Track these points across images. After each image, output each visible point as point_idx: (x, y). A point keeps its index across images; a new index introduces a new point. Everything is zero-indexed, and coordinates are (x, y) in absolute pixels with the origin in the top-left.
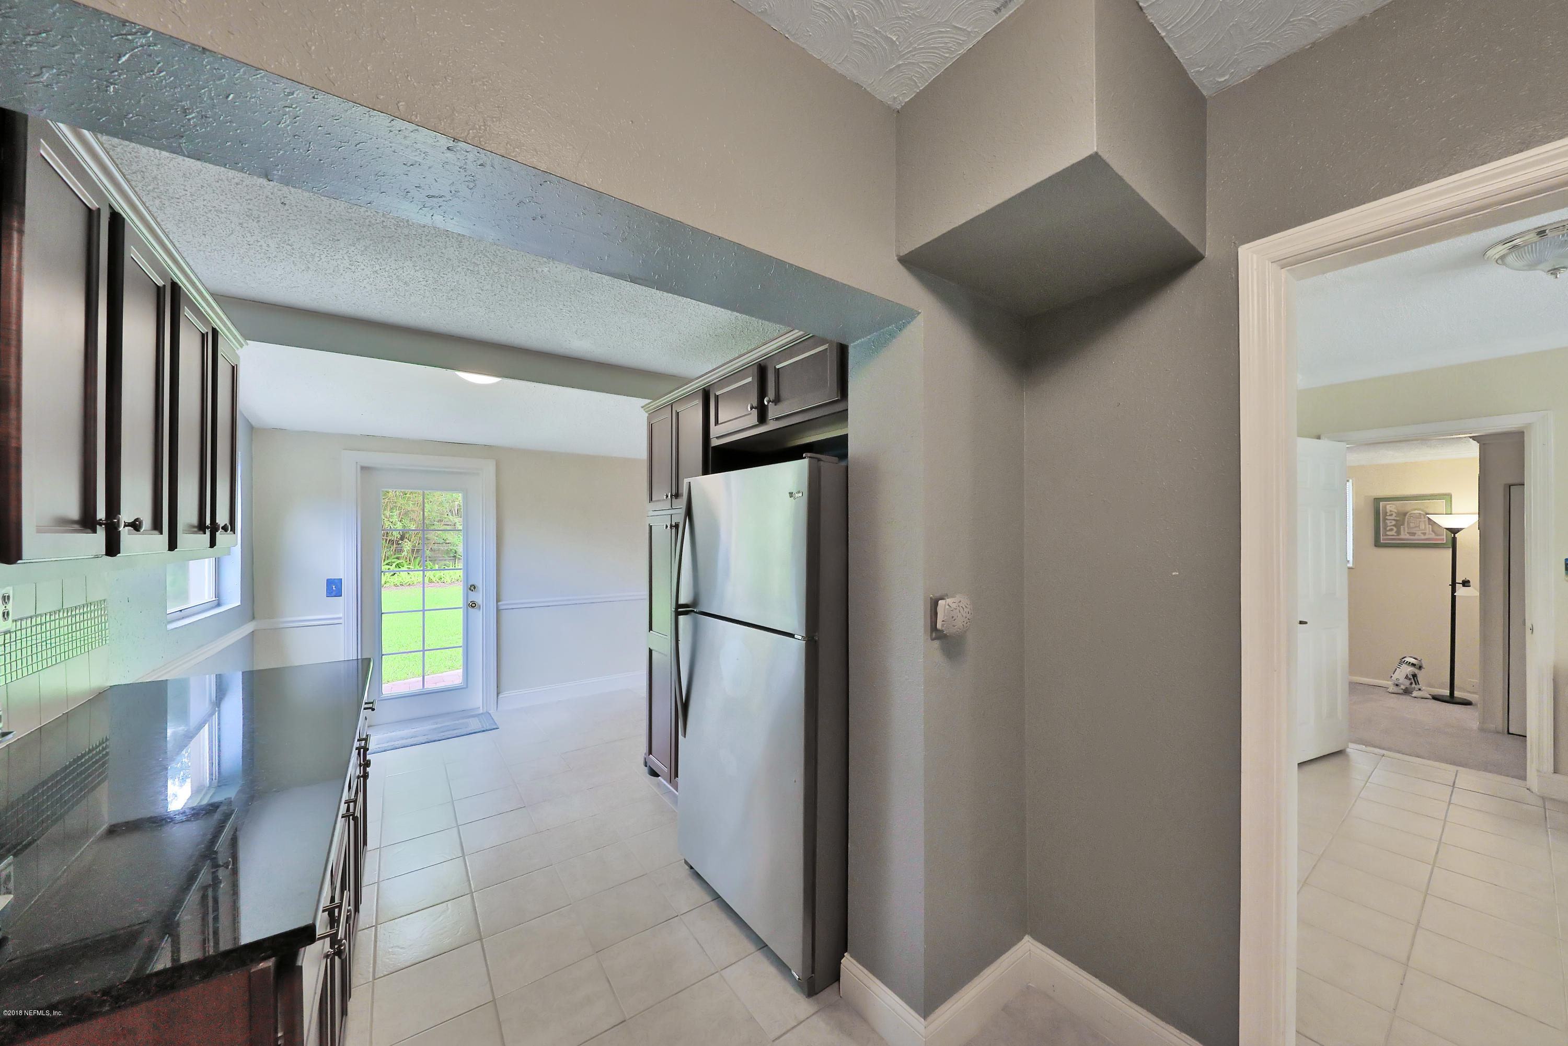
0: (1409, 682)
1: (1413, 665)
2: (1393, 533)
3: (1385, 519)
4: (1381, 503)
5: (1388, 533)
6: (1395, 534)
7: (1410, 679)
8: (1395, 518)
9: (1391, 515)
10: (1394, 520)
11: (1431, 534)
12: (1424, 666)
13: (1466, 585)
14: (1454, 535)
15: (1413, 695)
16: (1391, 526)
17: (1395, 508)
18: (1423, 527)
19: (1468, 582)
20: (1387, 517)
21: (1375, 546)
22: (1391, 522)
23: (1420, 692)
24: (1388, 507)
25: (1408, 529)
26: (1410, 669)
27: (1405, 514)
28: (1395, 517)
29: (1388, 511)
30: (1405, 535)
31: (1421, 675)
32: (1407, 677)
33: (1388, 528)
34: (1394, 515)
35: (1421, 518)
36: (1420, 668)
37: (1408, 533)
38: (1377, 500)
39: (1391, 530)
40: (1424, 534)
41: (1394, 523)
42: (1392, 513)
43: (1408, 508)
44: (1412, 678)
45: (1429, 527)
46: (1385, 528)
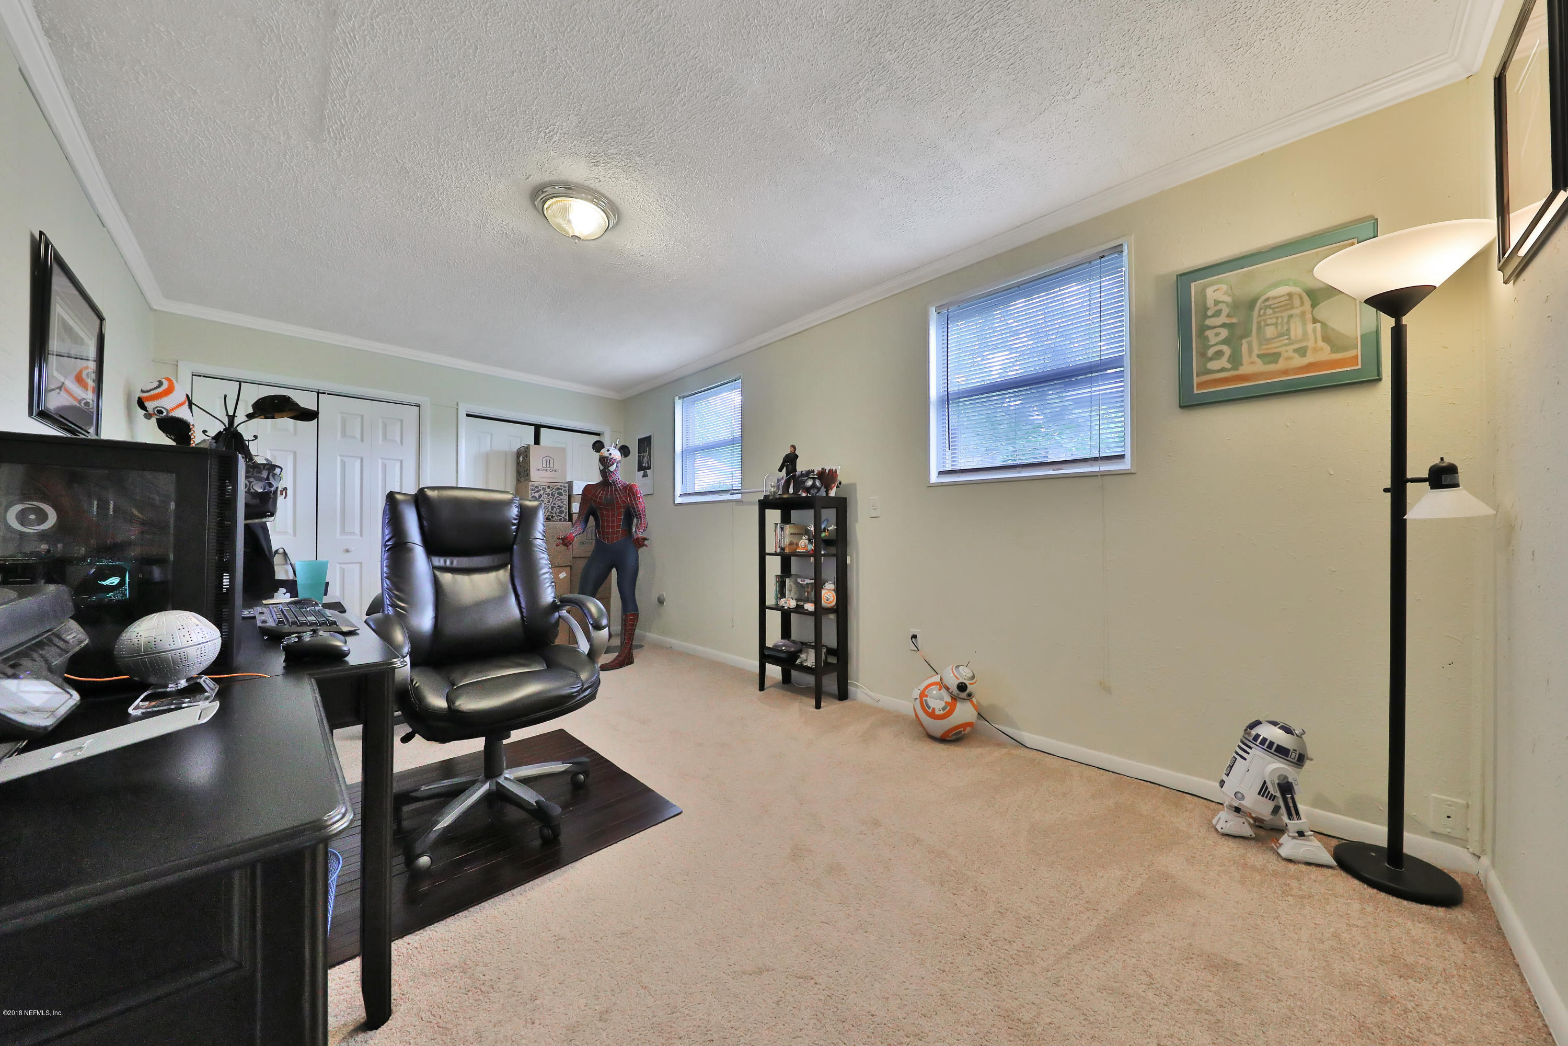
0: (1270, 805)
1: (1282, 752)
2: (1223, 362)
3: (1203, 329)
4: (1193, 284)
5: (1213, 365)
6: (1228, 366)
7: (1273, 798)
8: (1228, 321)
9: (1218, 313)
10: (1224, 325)
11: (1322, 349)
12: (1310, 752)
13: (1446, 479)
14: (1398, 322)
15: (1283, 852)
16: (1217, 344)
17: (1225, 293)
18: (1300, 332)
19: (1452, 470)
20: (1209, 322)
21: (1181, 407)
22: (1217, 335)
23: (1299, 842)
24: (1209, 291)
25: (1260, 344)
26: (1274, 767)
27: (1252, 304)
28: (1228, 316)
29: (1210, 303)
30: (1252, 363)
31: (1301, 779)
32: (1263, 791)
33: (1211, 352)
34: (1226, 310)
35: (1292, 308)
36: (1301, 760)
37: (1259, 356)
38: (1185, 278)
39: (1219, 354)
40: (1302, 352)
41: (1224, 333)
42: (1218, 308)
43: (1255, 288)
44: (1278, 794)
45: (1314, 330)
46: (1203, 354)
